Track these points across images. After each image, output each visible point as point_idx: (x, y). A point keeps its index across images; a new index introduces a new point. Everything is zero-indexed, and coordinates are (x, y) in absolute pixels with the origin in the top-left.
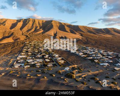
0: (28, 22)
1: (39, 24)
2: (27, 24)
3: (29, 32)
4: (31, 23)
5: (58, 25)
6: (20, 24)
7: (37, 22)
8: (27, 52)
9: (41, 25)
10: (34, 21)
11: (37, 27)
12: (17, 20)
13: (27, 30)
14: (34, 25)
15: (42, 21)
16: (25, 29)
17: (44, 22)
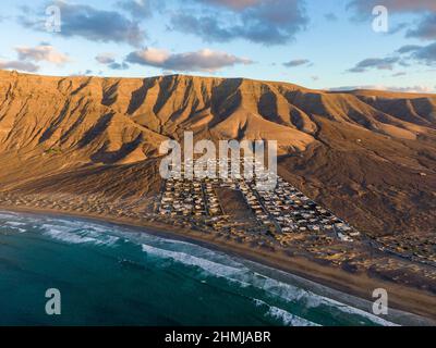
0: (175, 88)
1: (204, 92)
2: (170, 94)
3: (178, 121)
4: (181, 89)
5: (258, 93)
6: (153, 94)
7: (197, 87)
8: (173, 190)
9: (210, 94)
10: (191, 82)
11: (198, 102)
12: (145, 80)
13: (172, 112)
14: (191, 97)
15: (213, 82)
16: (167, 110)
17: (219, 83)
